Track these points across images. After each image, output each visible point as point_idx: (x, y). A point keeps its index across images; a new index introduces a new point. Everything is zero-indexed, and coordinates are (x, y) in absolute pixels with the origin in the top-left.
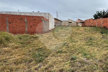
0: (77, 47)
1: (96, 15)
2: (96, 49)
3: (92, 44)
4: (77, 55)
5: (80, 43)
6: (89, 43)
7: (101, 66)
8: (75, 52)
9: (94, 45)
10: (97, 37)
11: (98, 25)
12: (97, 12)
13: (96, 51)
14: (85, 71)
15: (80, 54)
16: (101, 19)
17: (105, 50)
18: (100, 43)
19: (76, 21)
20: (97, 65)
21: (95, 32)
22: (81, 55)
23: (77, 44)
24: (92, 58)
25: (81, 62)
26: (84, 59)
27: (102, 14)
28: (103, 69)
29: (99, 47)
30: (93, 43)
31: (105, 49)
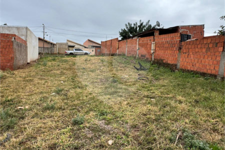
0: (85, 98)
1: (124, 31)
2: (126, 103)
3: (116, 92)
4: (84, 115)
5: (91, 90)
6: (110, 90)
7: (136, 138)
8: (82, 108)
9: (120, 94)
10: (127, 76)
11: (128, 51)
12: (128, 24)
13: (126, 106)
14: (103, 147)
15: (91, 113)
16: (136, 40)
17: (144, 104)
18: (133, 89)
19: (84, 43)
20: (127, 136)
21: (124, 66)
22: (94, 114)
23: (86, 92)
24: (118, 121)
25: (94, 129)
26: (100, 123)
27: (138, 29)
28: (140, 144)
29: (131, 99)
30: (119, 90)
31: (144, 101)
